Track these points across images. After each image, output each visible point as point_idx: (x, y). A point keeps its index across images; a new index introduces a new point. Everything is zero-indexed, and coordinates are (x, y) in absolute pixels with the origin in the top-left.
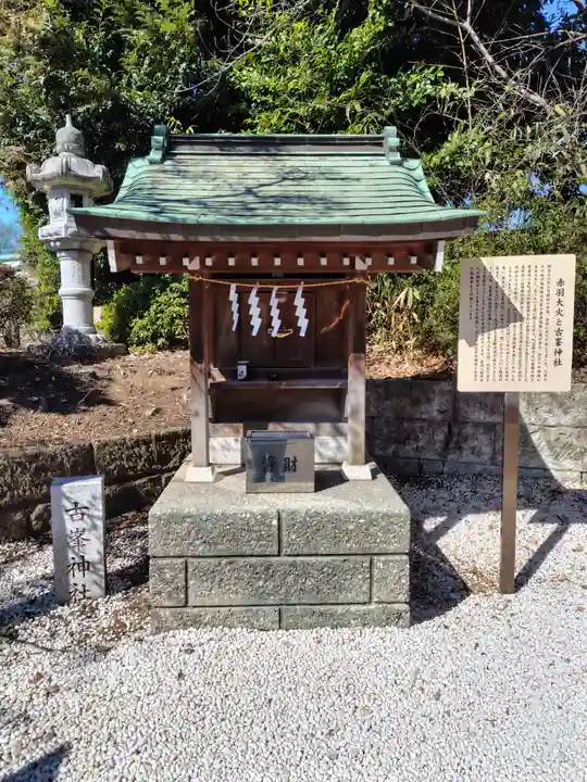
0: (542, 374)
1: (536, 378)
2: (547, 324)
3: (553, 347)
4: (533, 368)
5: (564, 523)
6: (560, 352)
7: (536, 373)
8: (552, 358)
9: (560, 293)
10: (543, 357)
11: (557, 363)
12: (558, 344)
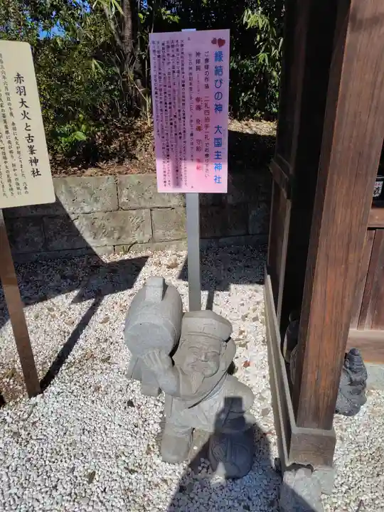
0: (22, 187)
1: (15, 191)
2: (15, 129)
3: (26, 156)
4: (10, 181)
5: (99, 295)
6: (36, 161)
7: (14, 187)
8: (28, 168)
9: (22, 91)
10: (18, 167)
11: (36, 173)
12: (32, 152)
